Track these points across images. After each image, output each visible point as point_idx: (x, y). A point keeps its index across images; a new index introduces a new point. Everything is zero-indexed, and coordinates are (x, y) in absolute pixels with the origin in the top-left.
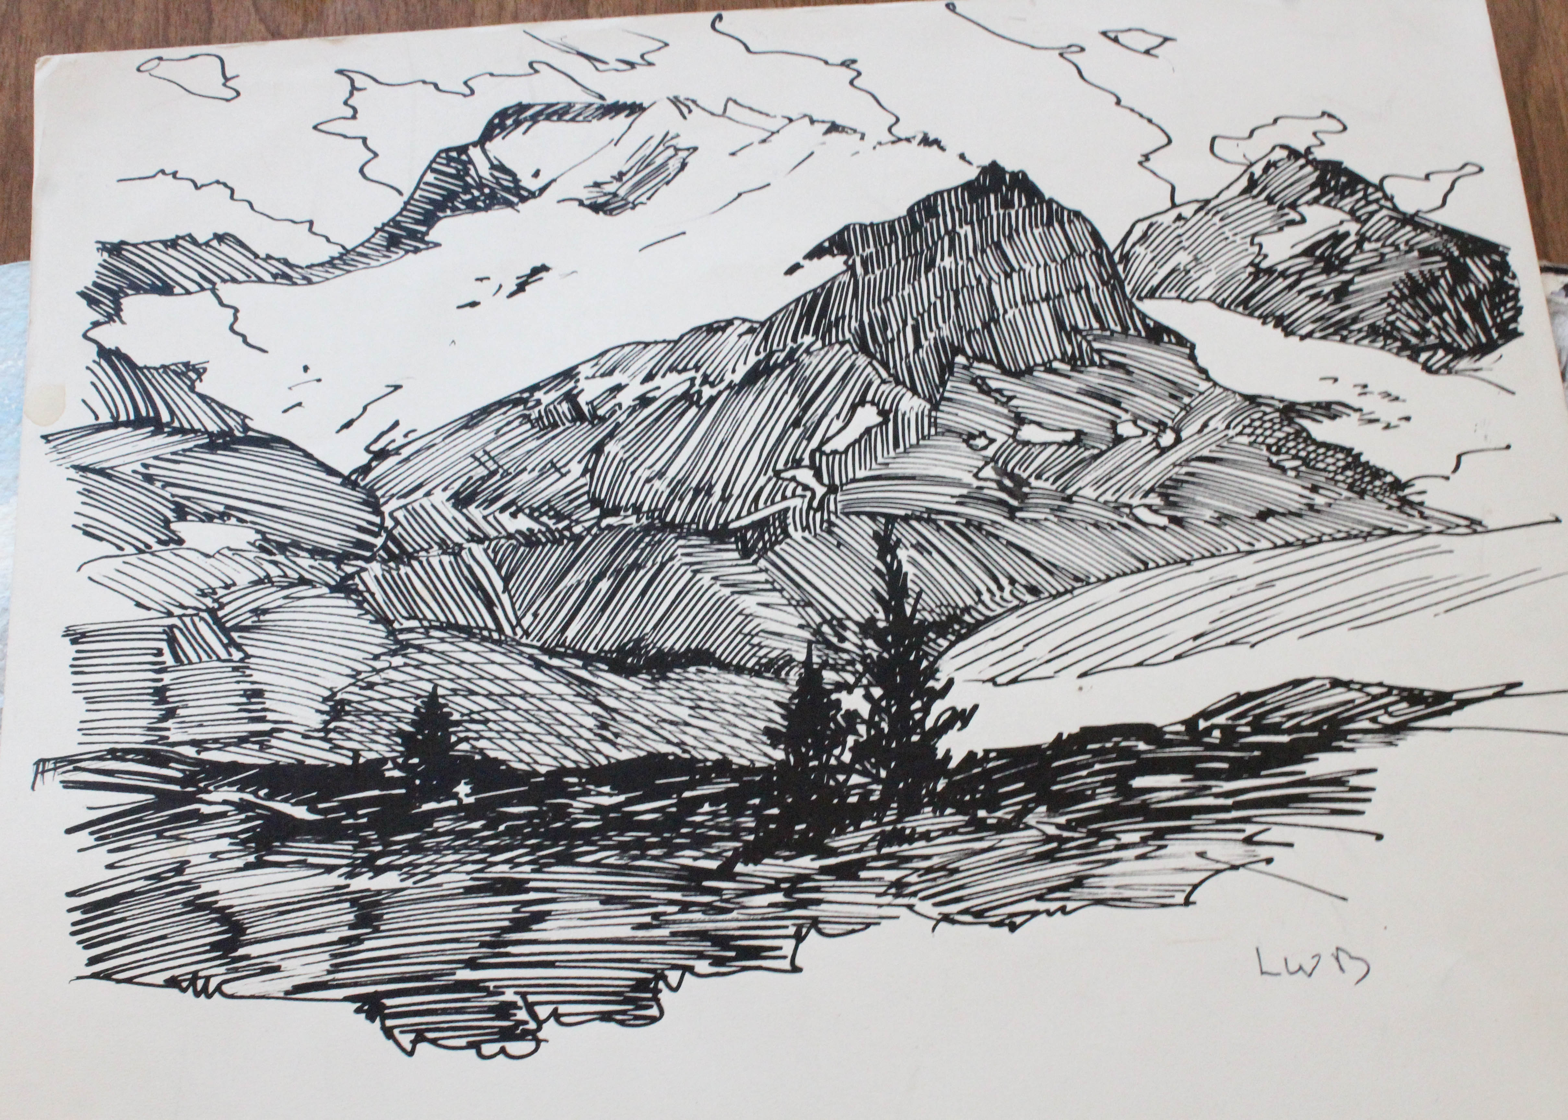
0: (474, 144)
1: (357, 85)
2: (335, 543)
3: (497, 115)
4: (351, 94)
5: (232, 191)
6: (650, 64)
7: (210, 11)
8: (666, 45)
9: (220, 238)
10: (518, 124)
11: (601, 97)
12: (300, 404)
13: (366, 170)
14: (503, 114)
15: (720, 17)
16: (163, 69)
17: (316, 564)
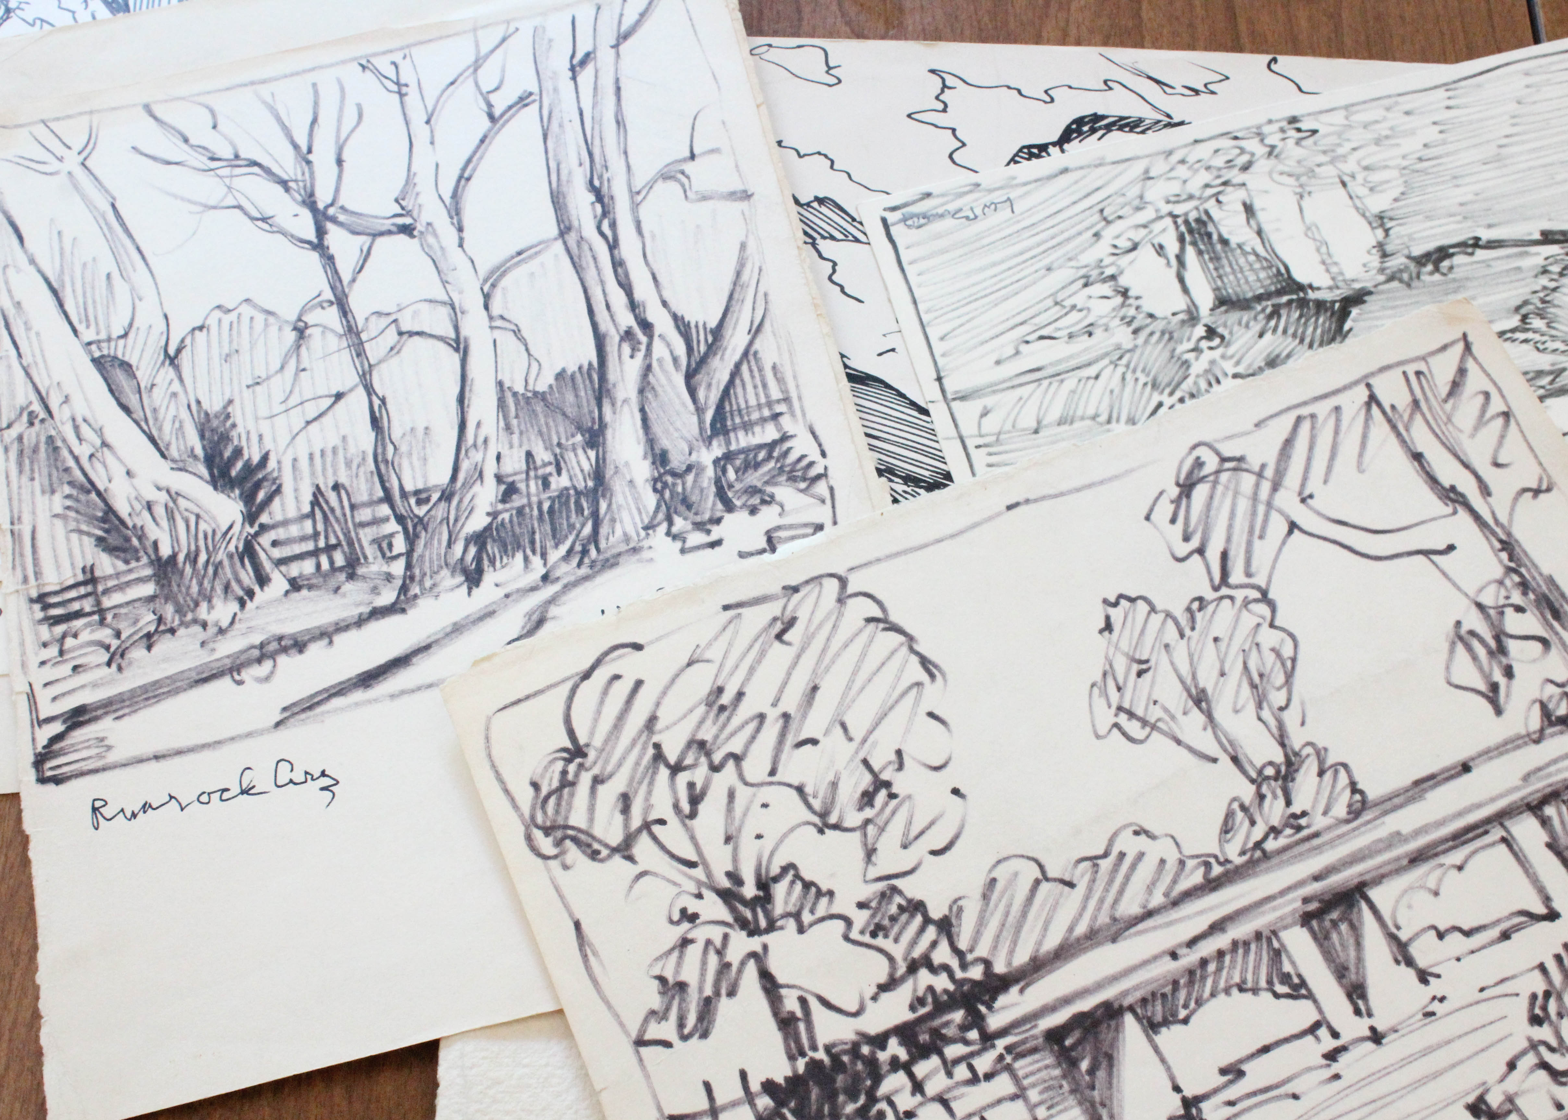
0: (1054, 144)
1: (948, 83)
2: (927, 473)
3: (1074, 122)
4: (942, 91)
5: (832, 162)
6: (1213, 93)
7: (799, 11)
8: (1227, 78)
9: (821, 201)
10: (1093, 131)
11: (1169, 116)
12: (893, 350)
13: (955, 156)
14: (1080, 121)
15: (1275, 60)
16: (772, 55)
17: (909, 490)
